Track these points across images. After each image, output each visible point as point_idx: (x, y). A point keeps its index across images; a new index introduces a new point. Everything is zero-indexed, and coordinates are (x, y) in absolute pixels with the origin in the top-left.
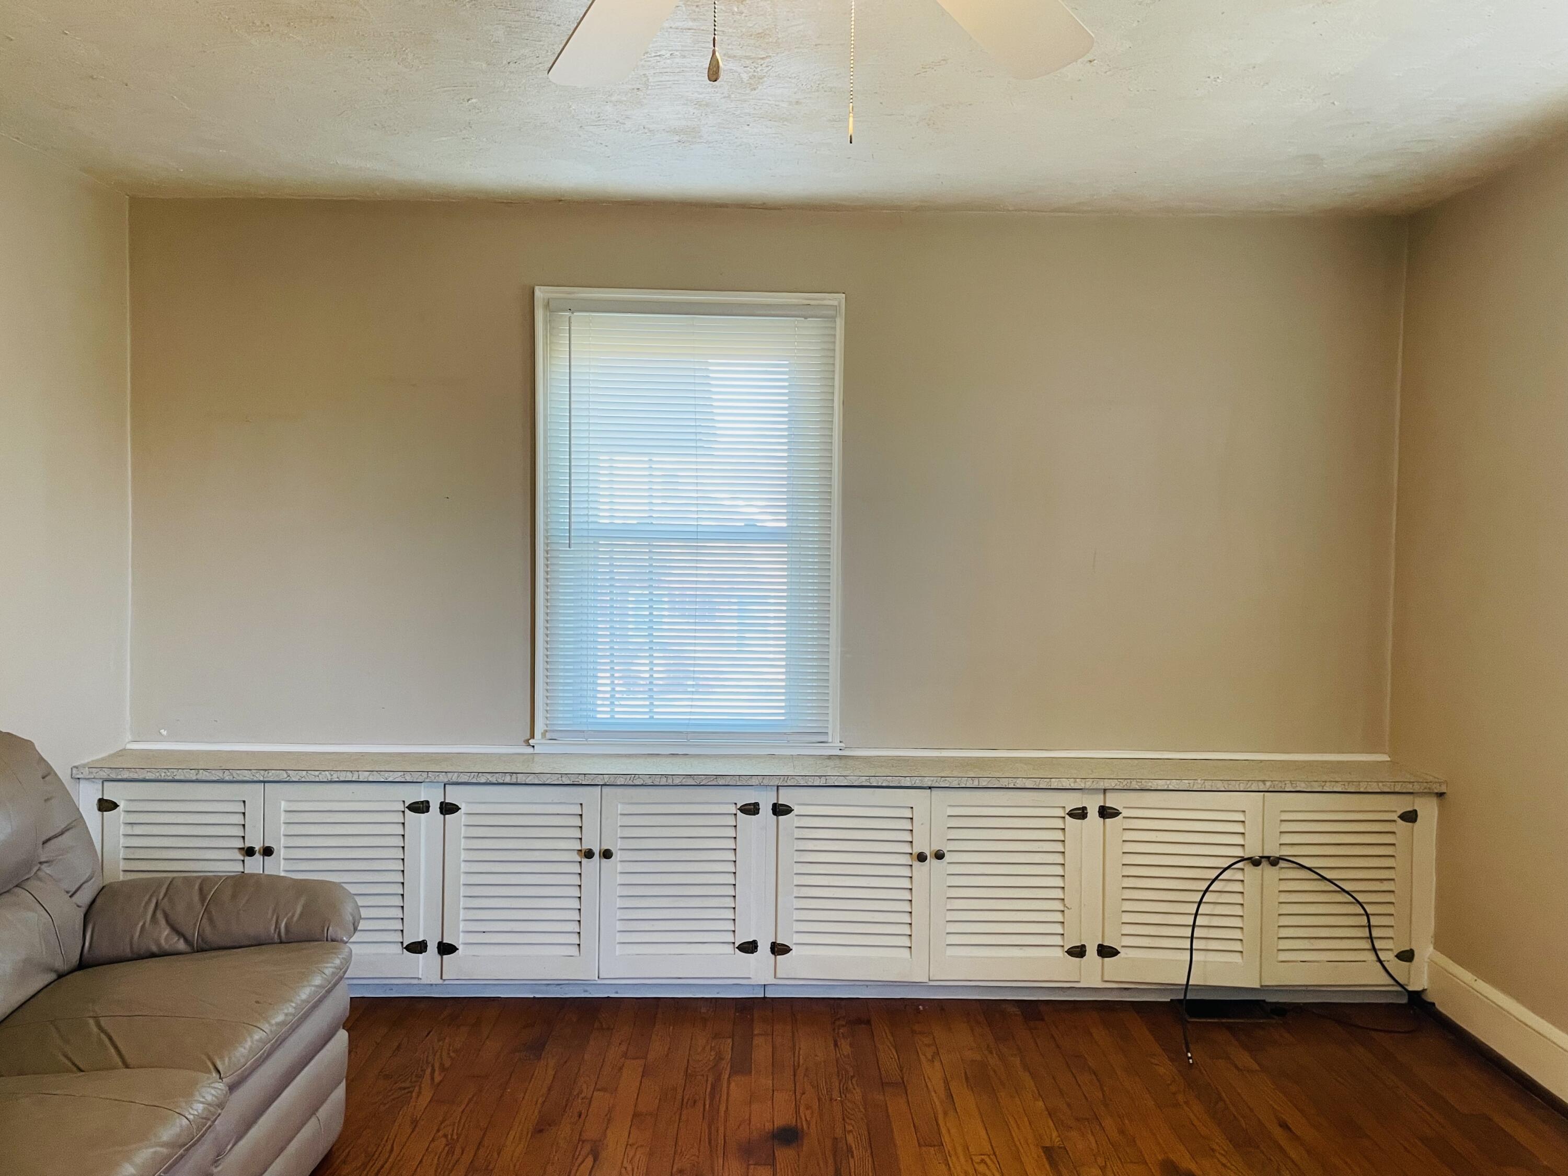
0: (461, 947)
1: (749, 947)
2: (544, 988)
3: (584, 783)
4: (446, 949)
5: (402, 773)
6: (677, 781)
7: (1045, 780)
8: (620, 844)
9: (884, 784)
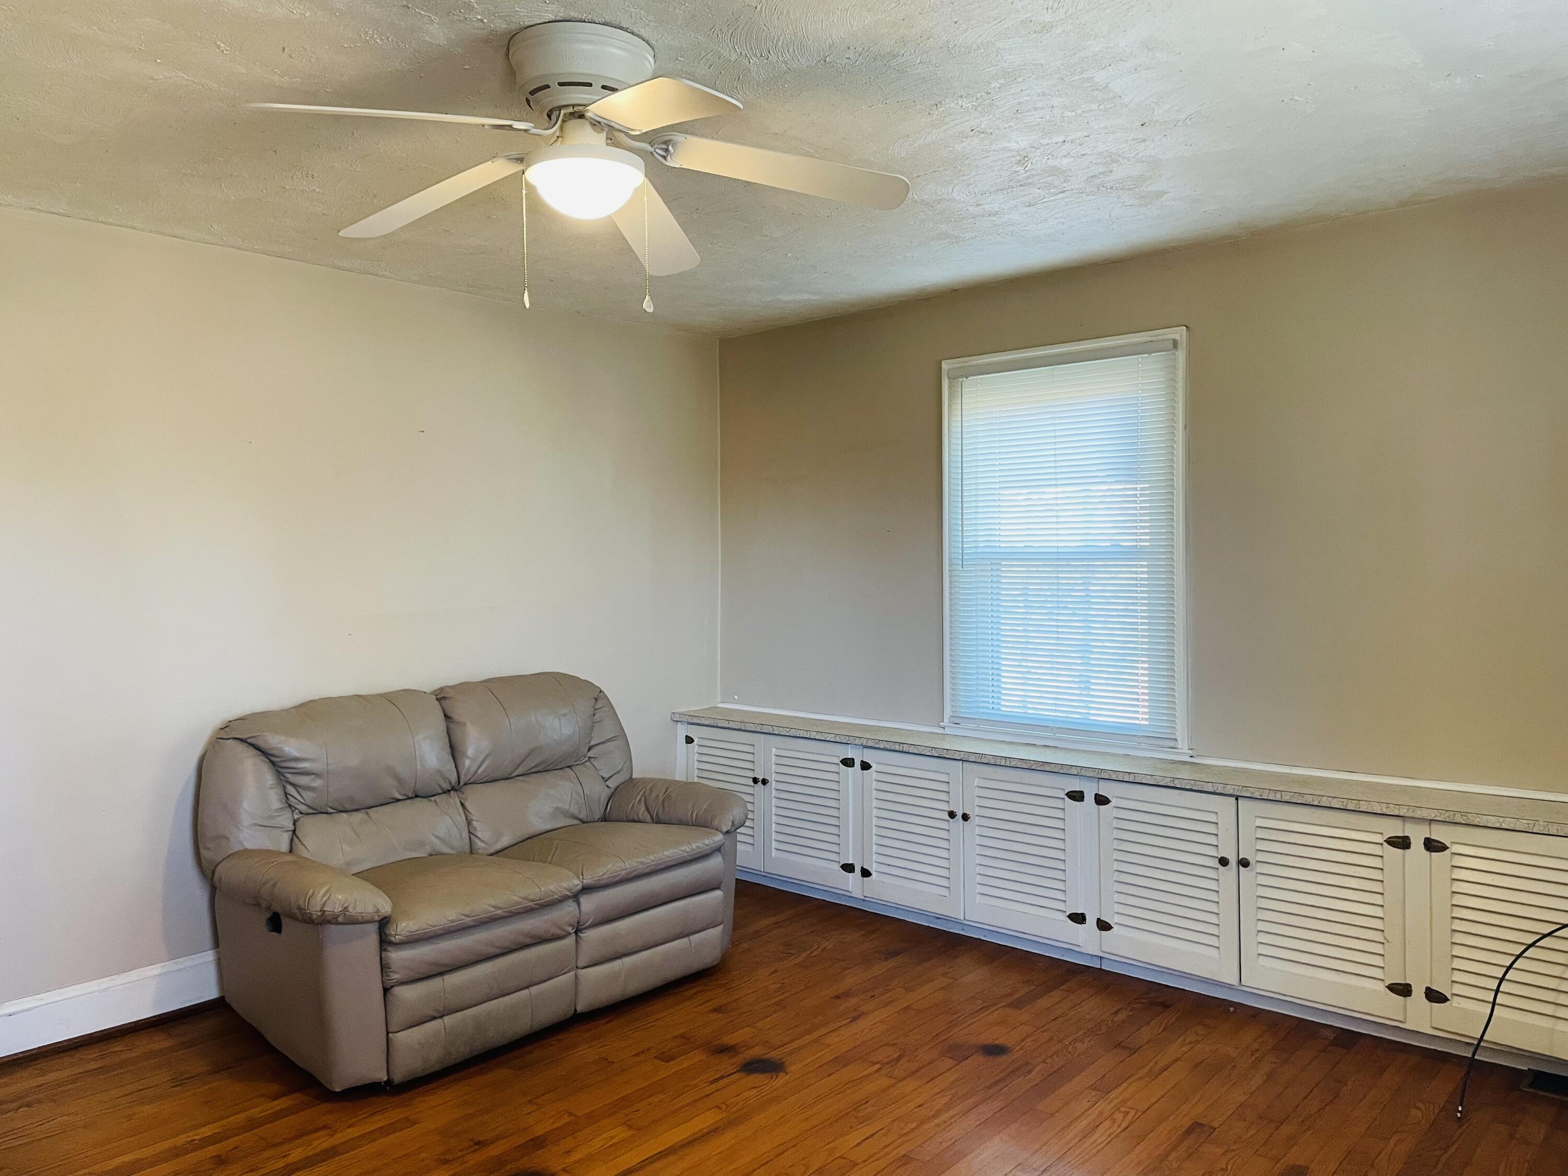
0: (874, 874)
1: (1078, 918)
2: (933, 919)
3: (947, 756)
4: (866, 873)
5: (834, 735)
6: (1013, 764)
7: (1354, 801)
8: (977, 811)
9: (1187, 787)
